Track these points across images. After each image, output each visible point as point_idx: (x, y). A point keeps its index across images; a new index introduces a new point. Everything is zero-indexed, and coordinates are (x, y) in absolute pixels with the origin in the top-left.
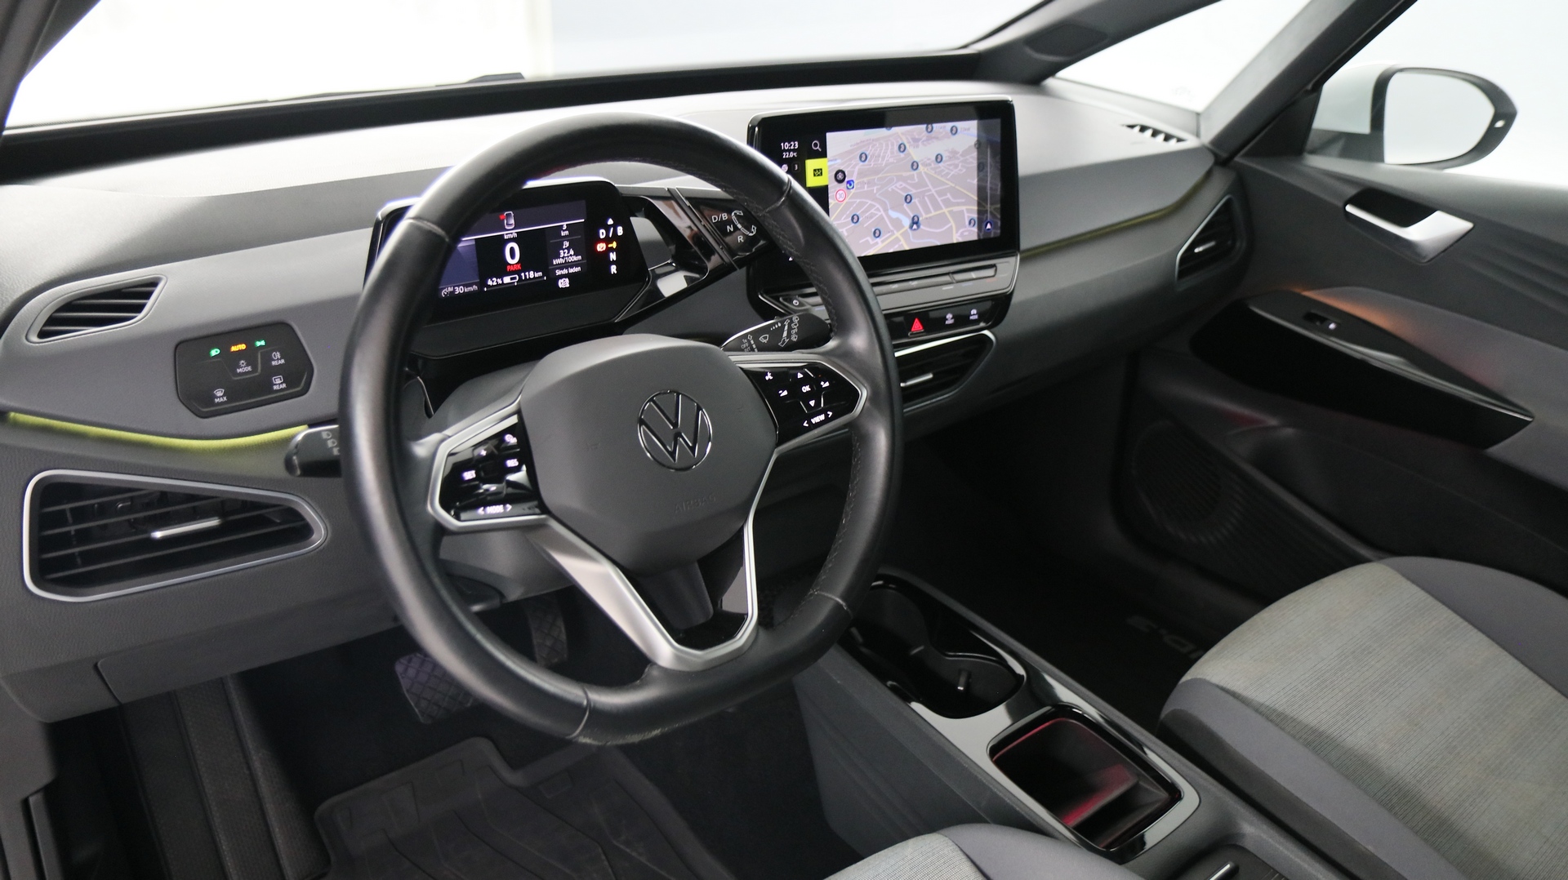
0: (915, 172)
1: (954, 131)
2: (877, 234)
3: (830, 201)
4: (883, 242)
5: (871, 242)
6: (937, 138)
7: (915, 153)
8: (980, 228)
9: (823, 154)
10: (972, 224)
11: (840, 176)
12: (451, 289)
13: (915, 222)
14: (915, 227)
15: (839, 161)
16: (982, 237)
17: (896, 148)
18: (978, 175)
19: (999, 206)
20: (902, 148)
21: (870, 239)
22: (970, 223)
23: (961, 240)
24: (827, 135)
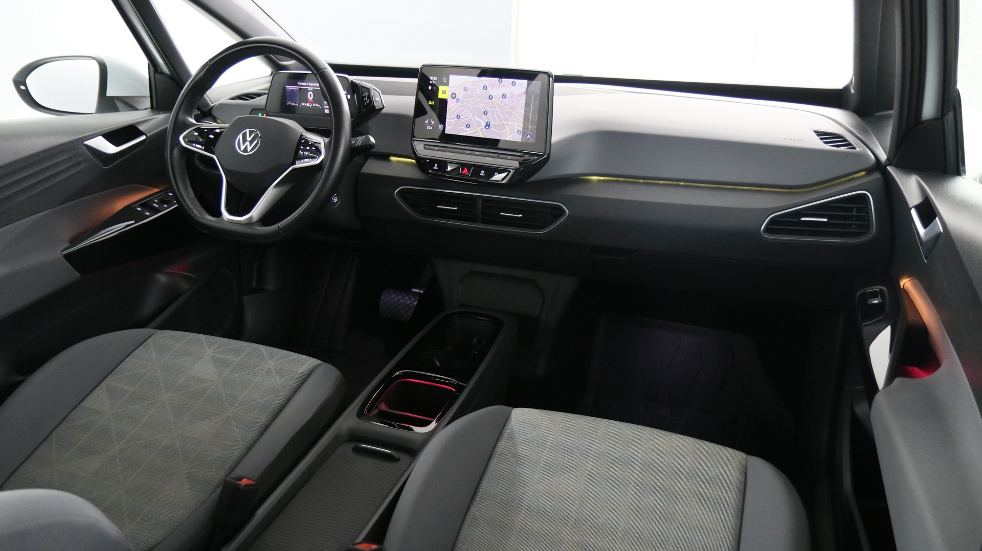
0: (490, 101)
1: (514, 84)
2: (468, 126)
3: (448, 106)
4: (470, 131)
5: (465, 130)
6: (504, 86)
7: (491, 91)
8: (523, 136)
9: (447, 84)
10: (519, 133)
11: (454, 96)
12: (290, 103)
13: (488, 125)
14: (487, 127)
15: (454, 89)
16: (524, 142)
17: (482, 87)
18: (525, 109)
19: (536, 127)
20: (485, 88)
21: (464, 128)
22: (518, 132)
23: (511, 140)
24: (450, 76)
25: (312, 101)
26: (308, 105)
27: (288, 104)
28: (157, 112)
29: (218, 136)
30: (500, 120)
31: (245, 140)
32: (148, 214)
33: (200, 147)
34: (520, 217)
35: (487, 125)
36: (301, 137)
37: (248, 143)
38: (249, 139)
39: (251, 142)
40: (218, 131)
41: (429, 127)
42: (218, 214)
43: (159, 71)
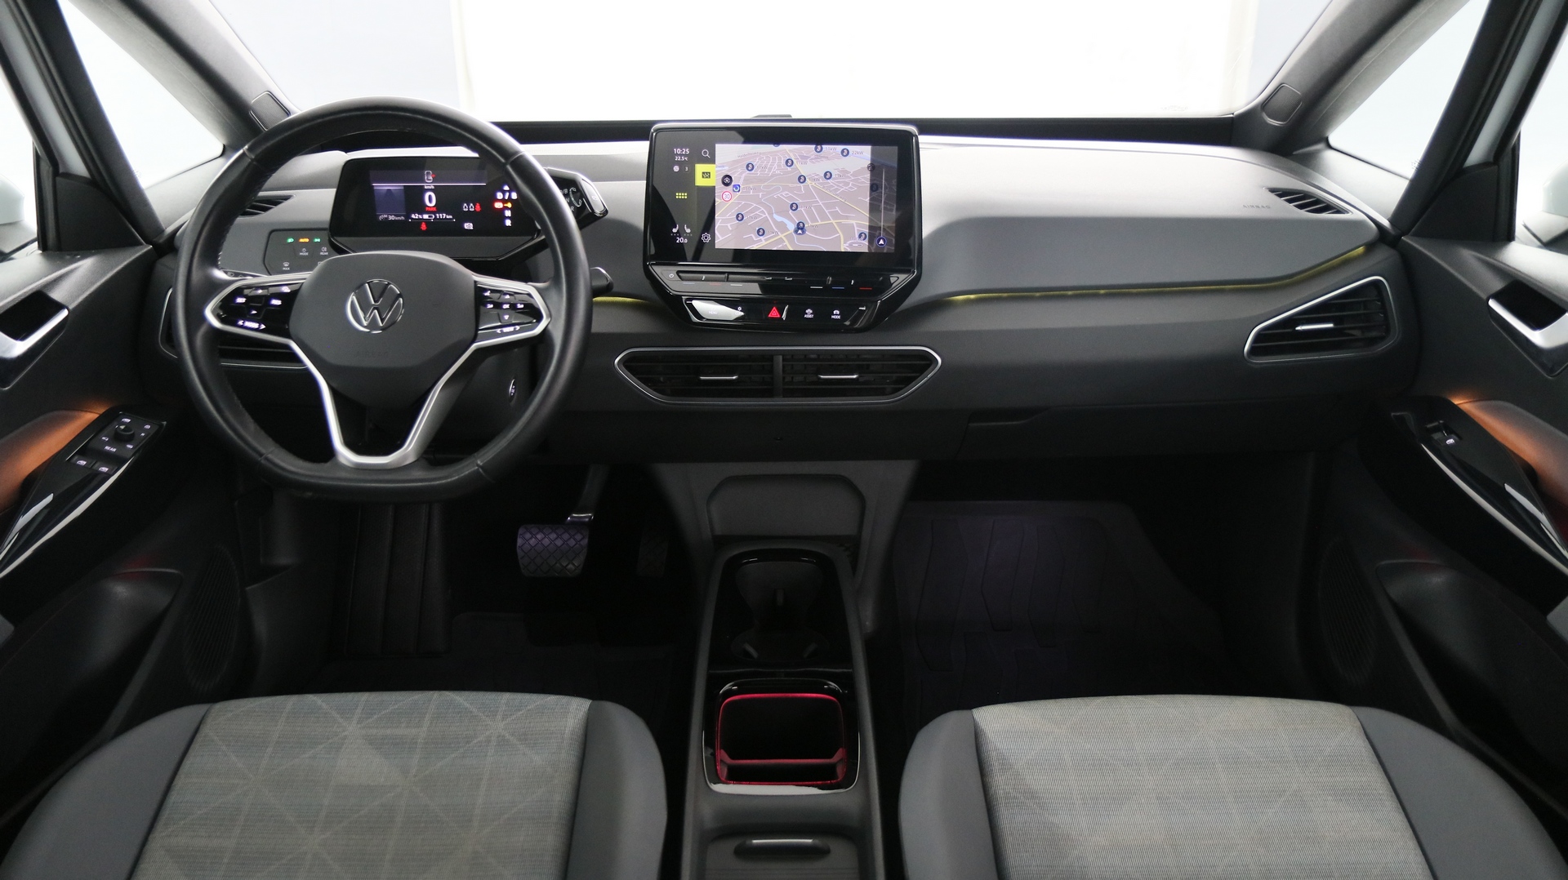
0: (802, 185)
1: (845, 154)
2: (761, 232)
3: (717, 200)
4: (766, 240)
5: (755, 239)
6: (826, 158)
7: (802, 169)
8: (871, 242)
9: (712, 160)
10: (862, 238)
11: (727, 180)
12: (386, 216)
13: (800, 228)
14: (800, 231)
15: (726, 168)
16: (873, 251)
17: (783, 162)
18: (871, 195)
19: (893, 225)
20: (789, 163)
21: (754, 237)
22: (860, 236)
23: (849, 250)
24: (717, 145)
25: (435, 209)
26: (426, 216)
27: (381, 217)
29: (289, 299)
30: (824, 217)
32: (105, 469)
33: (255, 325)
34: (856, 379)
35: (799, 228)
36: (477, 286)
40: (286, 290)
41: (681, 240)
43: (61, 171)
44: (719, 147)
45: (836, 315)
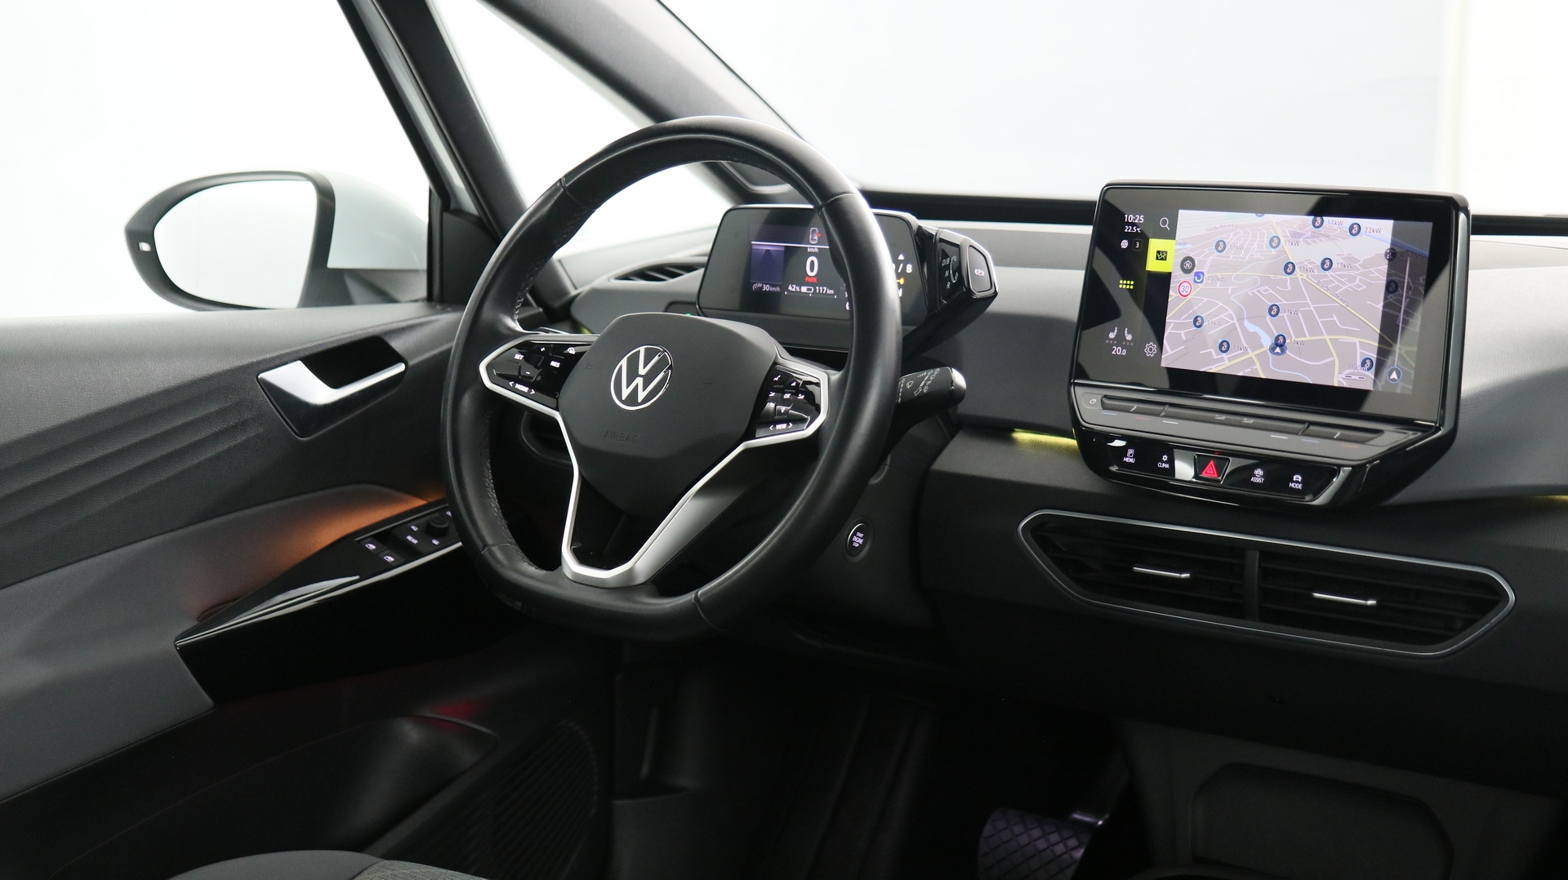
0: (1288, 277)
1: (1354, 231)
2: (1224, 347)
3: (1171, 292)
4: (1230, 359)
5: (1215, 357)
6: (1327, 236)
7: (1291, 252)
8: (1377, 374)
9: (1171, 235)
10: (1366, 367)
11: (1188, 265)
12: (760, 285)
13: (1279, 344)
14: (1278, 350)
15: (1189, 246)
16: (1380, 389)
17: (1266, 241)
18: (1386, 298)
19: (1415, 349)
20: (1274, 242)
21: (1214, 353)
22: (1363, 364)
23: (1345, 384)
24: (1181, 212)
25: (815, 280)
26: (804, 289)
27: (755, 286)
28: (439, 307)
29: (570, 362)
30: (1315, 329)
31: (633, 374)
32: (390, 559)
33: (525, 389)
34: (1371, 607)
35: (1277, 345)
36: (774, 368)
37: (639, 381)
38: (642, 371)
39: (648, 379)
40: (572, 351)
41: (1118, 351)
42: (552, 561)
43: (453, 206)
44: (1183, 215)
45: (1297, 482)
